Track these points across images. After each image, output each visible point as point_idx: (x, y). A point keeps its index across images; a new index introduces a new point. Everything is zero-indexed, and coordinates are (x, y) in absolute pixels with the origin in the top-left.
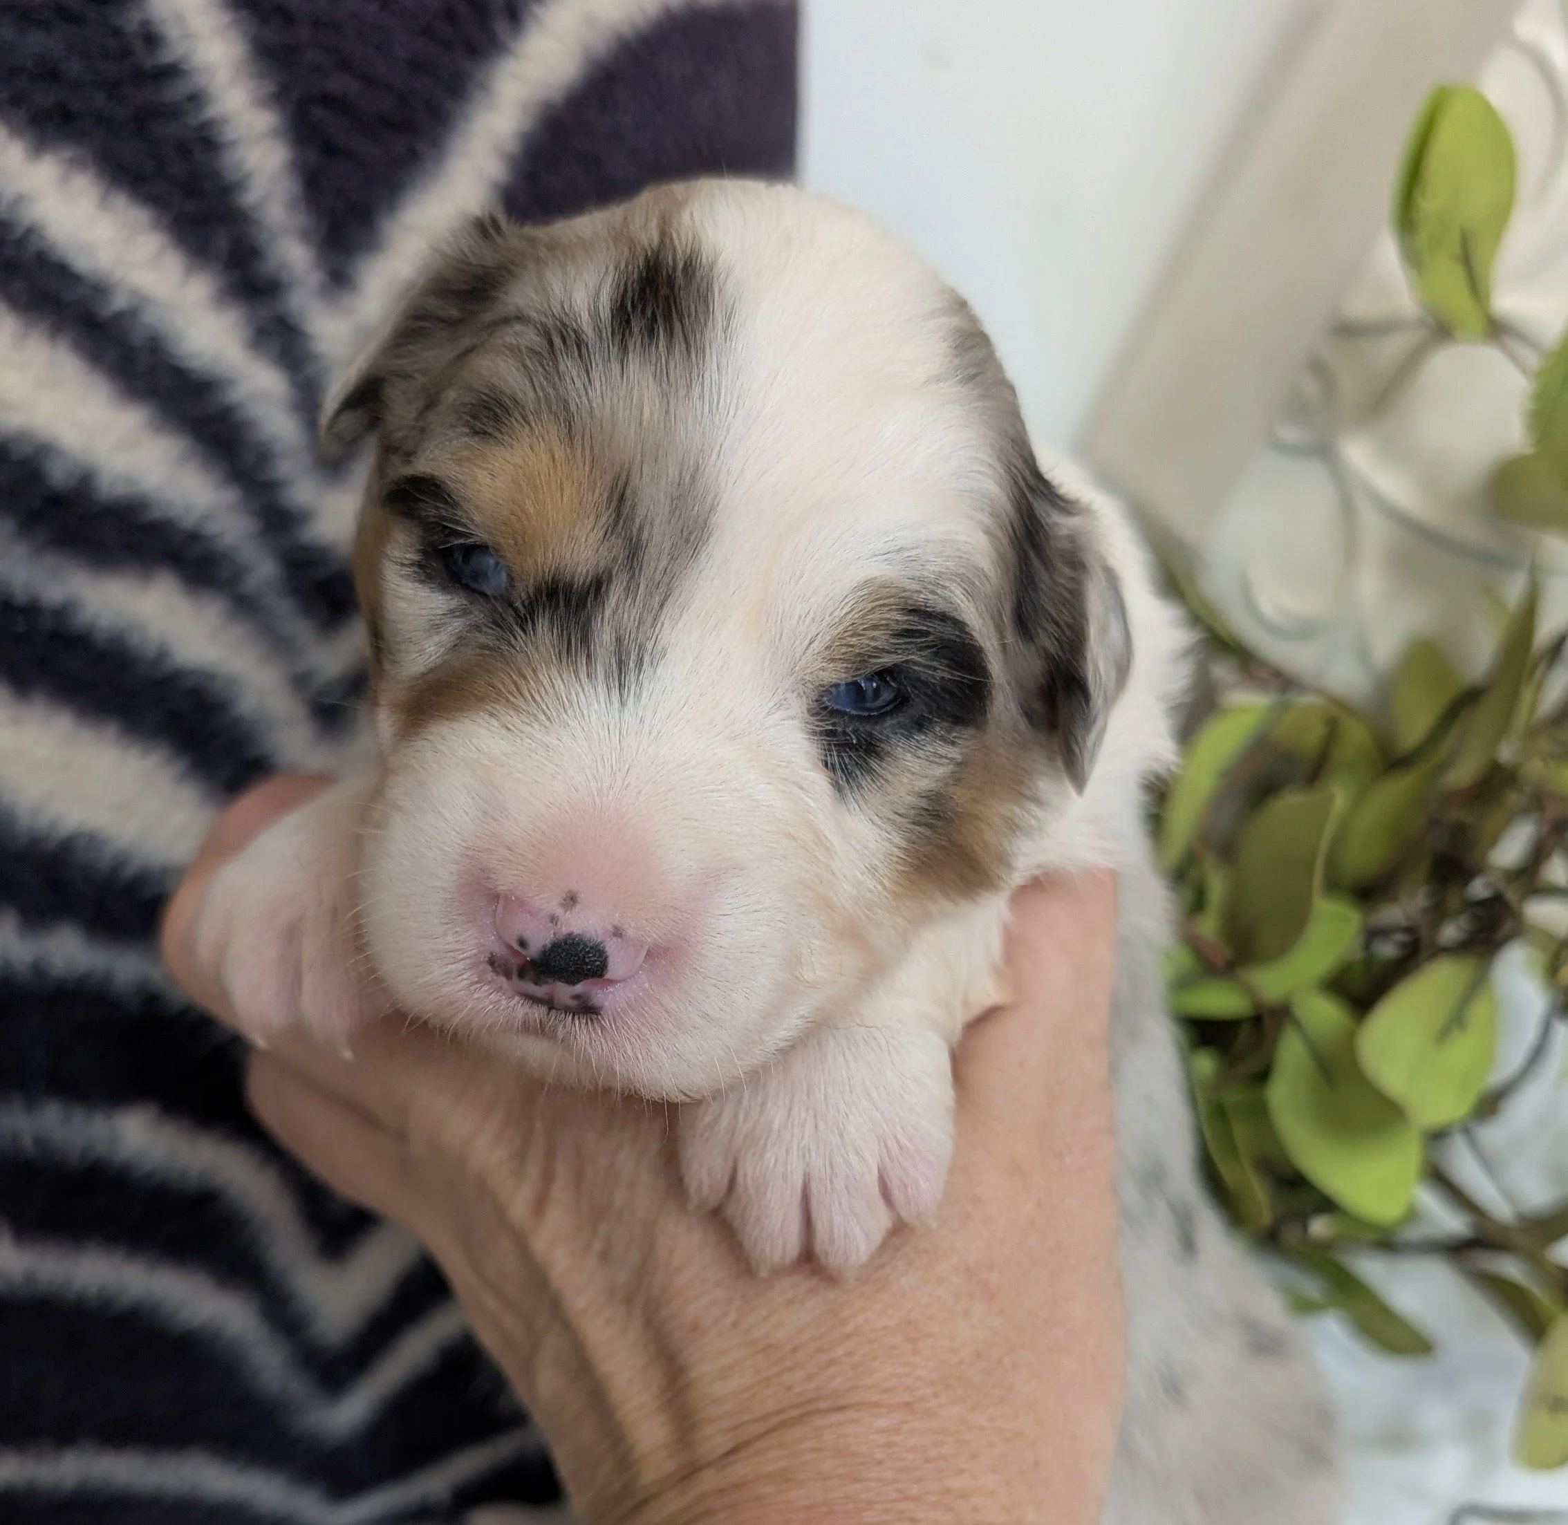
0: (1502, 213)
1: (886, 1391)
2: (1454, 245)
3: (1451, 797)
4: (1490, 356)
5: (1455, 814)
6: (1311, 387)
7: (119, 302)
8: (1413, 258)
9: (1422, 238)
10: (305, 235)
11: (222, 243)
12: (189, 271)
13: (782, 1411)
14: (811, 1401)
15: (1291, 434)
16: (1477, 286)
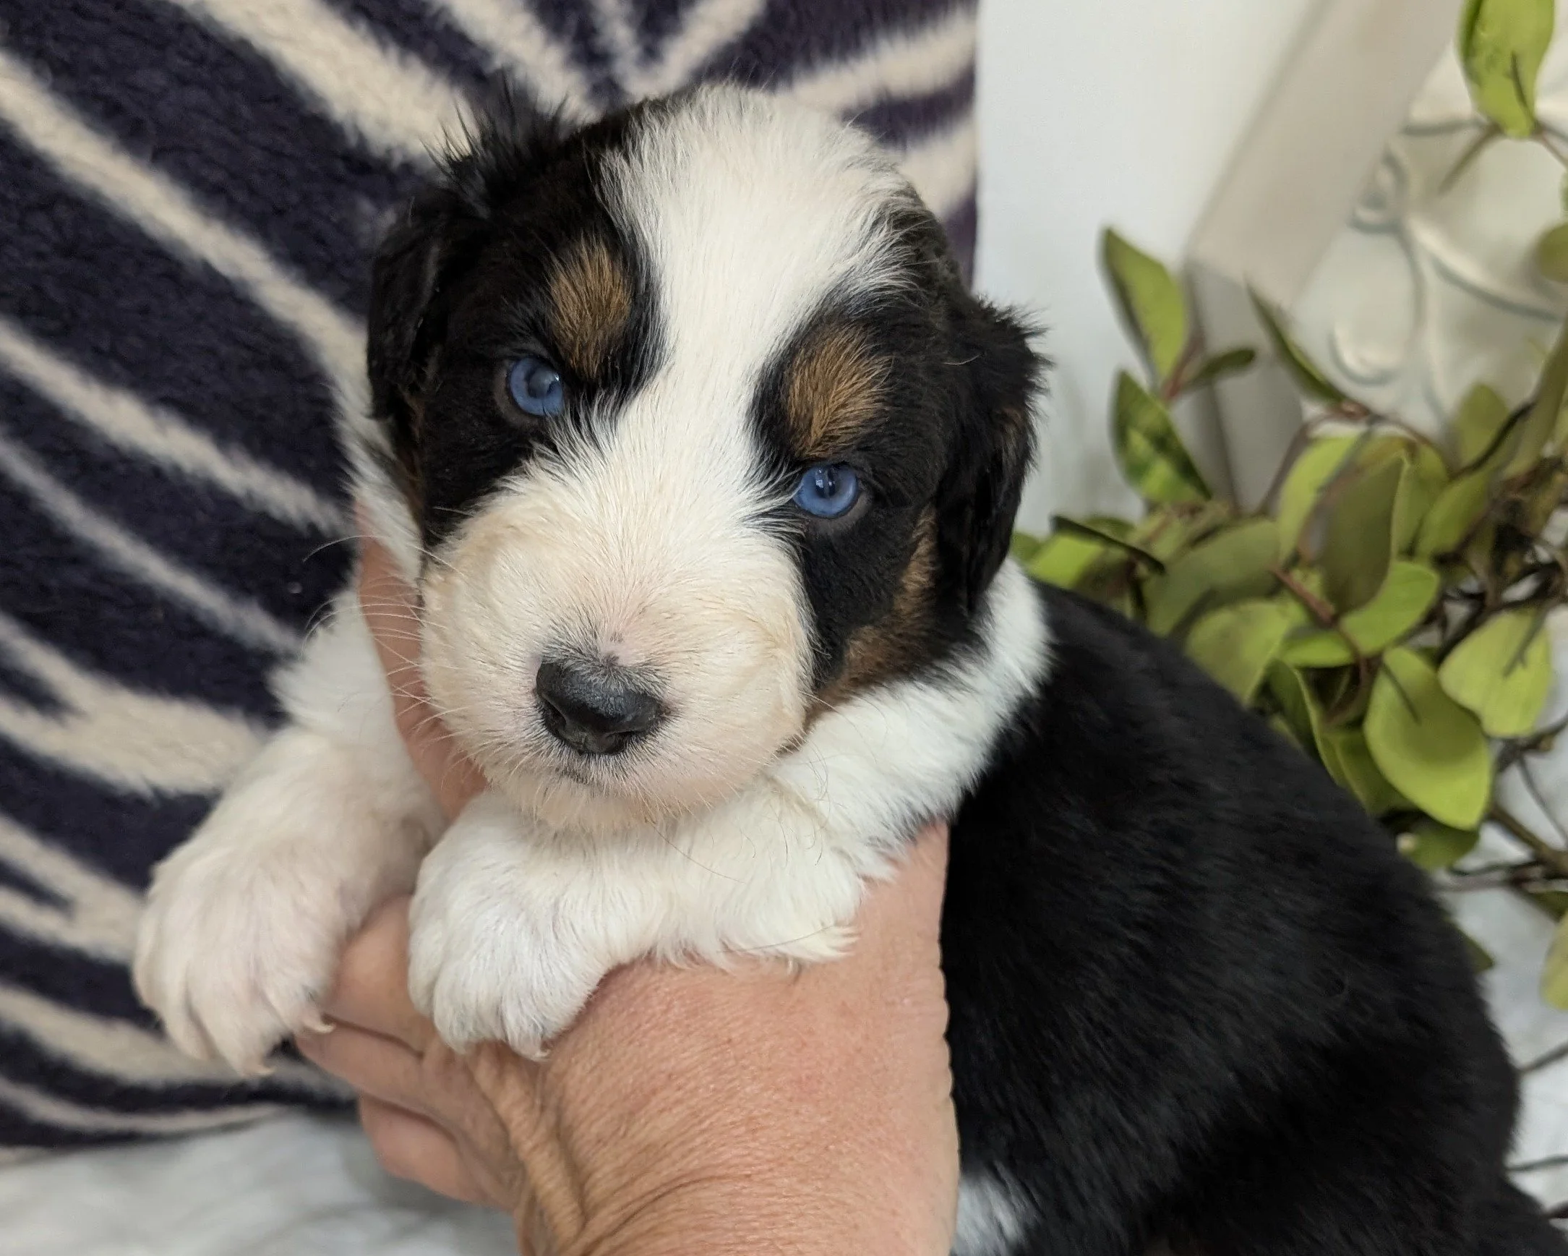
0: (1544, 40)
1: (730, 1167)
2: (1506, 64)
3: (1509, 484)
4: (1535, 148)
5: (1513, 496)
6: (1386, 179)
7: (498, 63)
8: (1472, 75)
9: (1480, 61)
10: (629, 21)
11: (572, 22)
12: (548, 42)
13: (657, 1189)
14: (679, 1178)
15: (1368, 215)
16: (1523, 97)
